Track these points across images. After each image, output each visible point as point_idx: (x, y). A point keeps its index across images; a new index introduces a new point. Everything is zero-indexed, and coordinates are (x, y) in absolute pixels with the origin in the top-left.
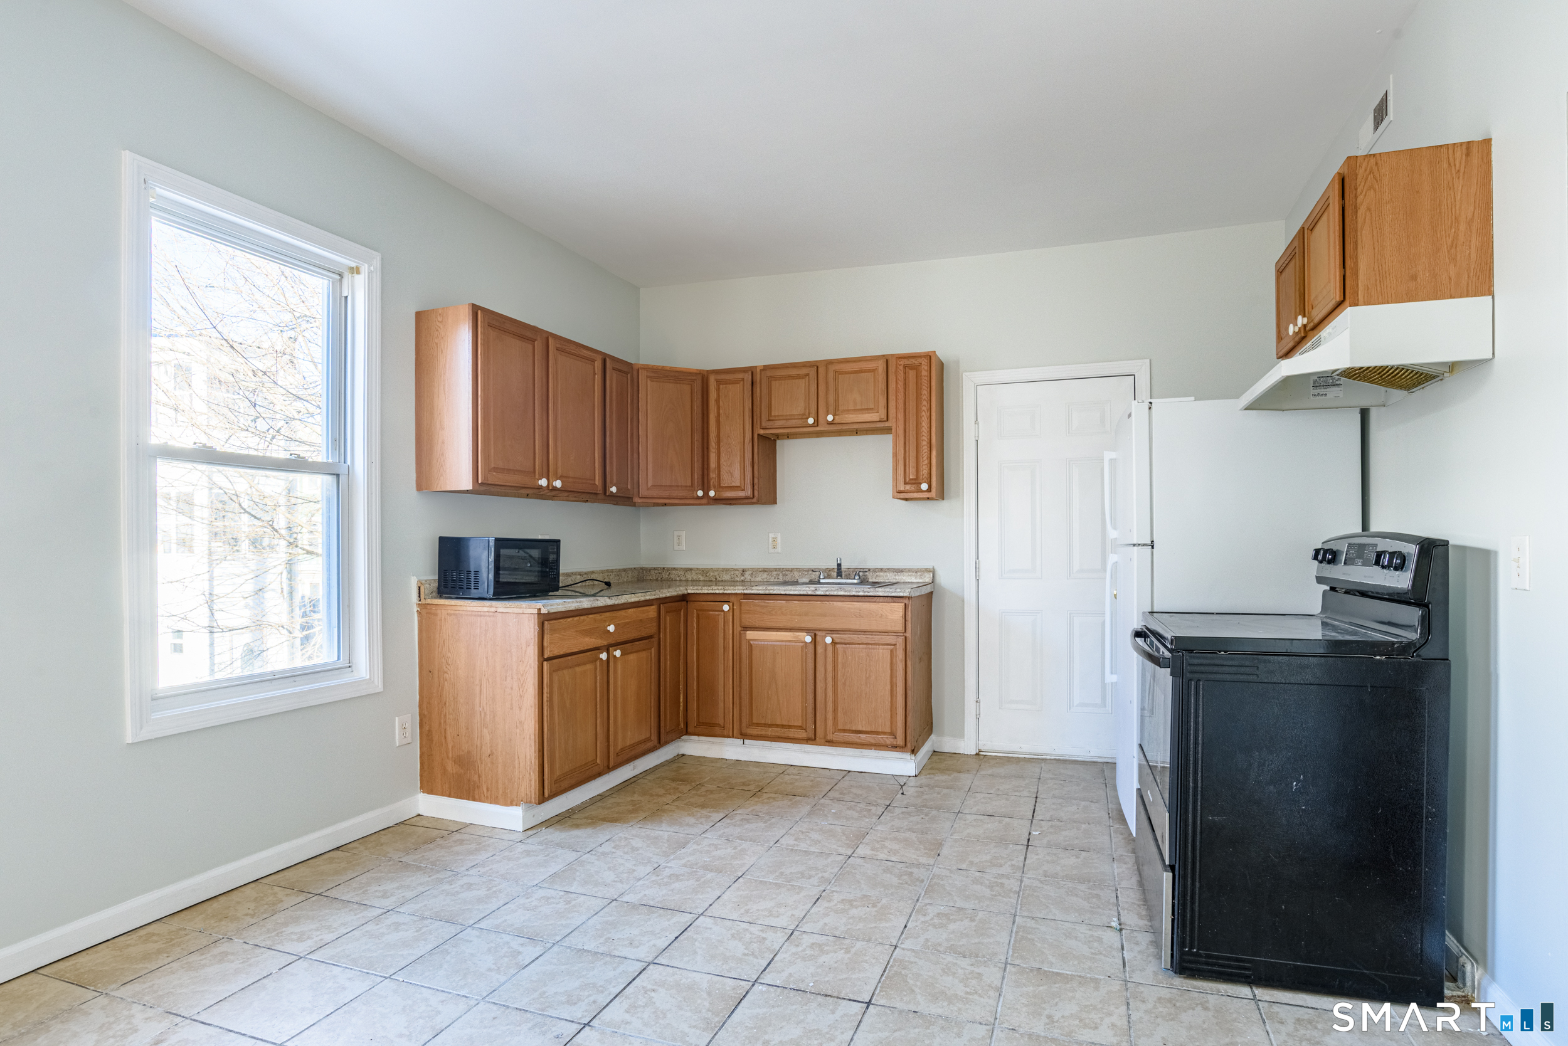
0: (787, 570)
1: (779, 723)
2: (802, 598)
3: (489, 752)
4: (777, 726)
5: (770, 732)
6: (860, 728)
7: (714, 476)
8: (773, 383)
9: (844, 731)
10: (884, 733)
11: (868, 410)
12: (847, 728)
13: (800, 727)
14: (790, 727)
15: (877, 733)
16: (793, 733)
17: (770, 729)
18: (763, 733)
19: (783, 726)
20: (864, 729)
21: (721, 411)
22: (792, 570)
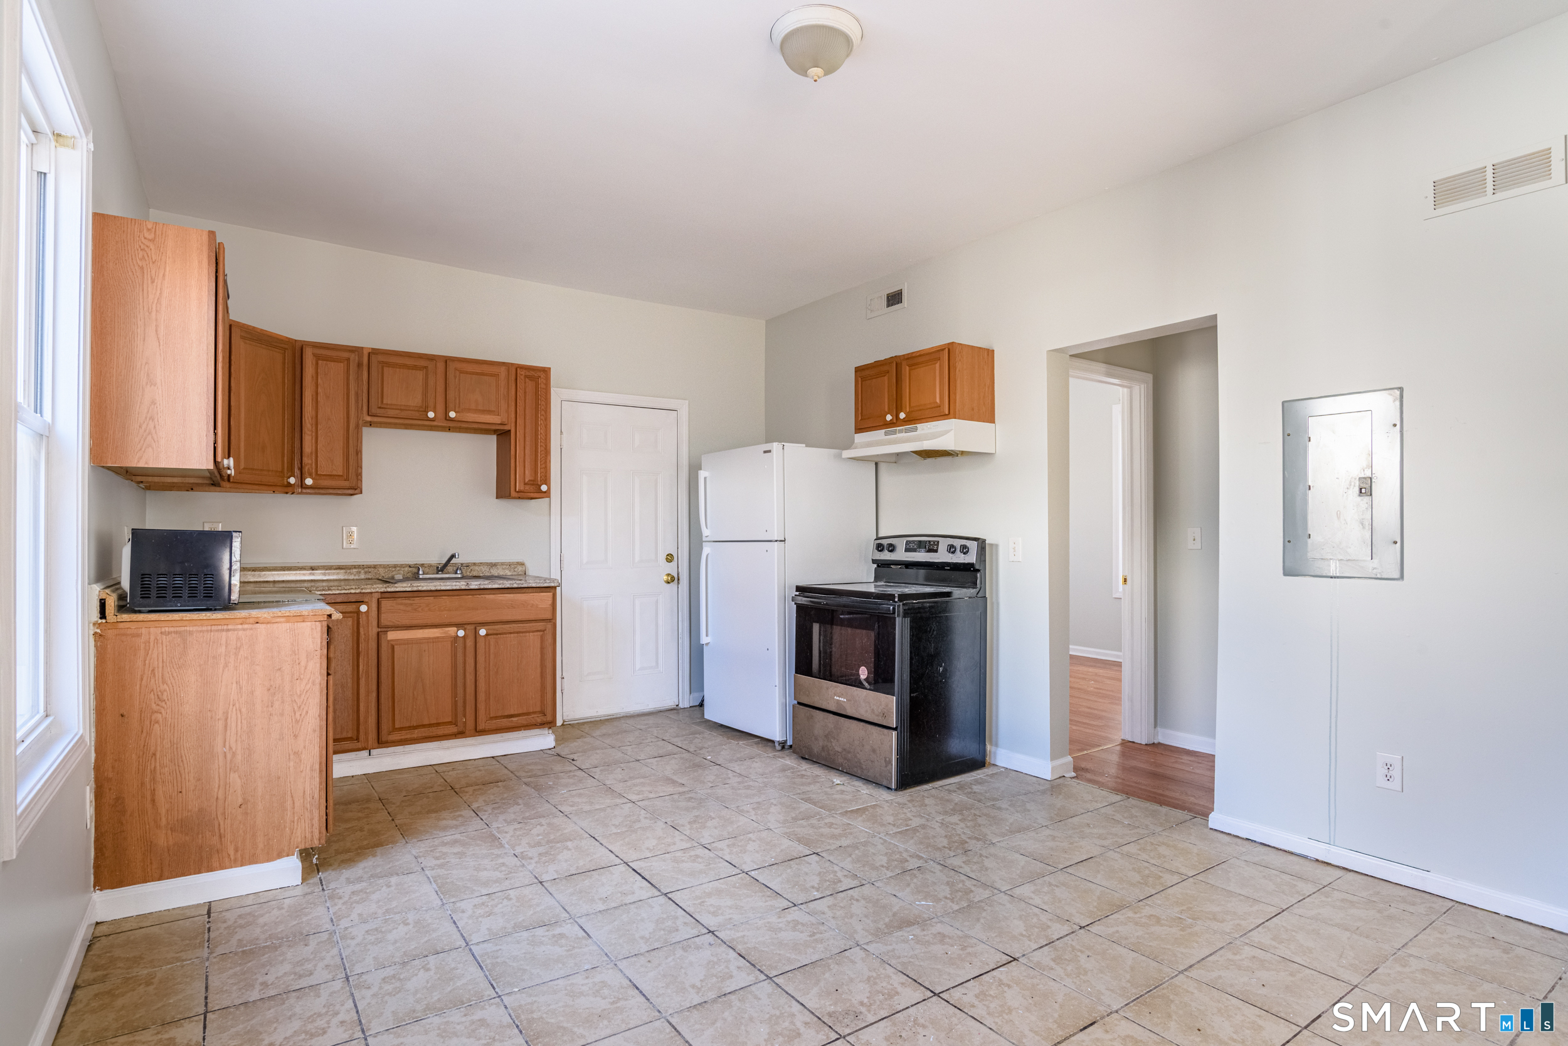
0: (369, 567)
1: (426, 722)
2: (451, 593)
3: (240, 801)
4: (424, 726)
5: (416, 734)
6: (512, 712)
7: (310, 462)
8: (386, 369)
9: (496, 718)
10: (534, 713)
11: (489, 412)
12: (500, 714)
13: (450, 723)
14: (438, 724)
15: (528, 714)
16: (441, 731)
17: (416, 731)
18: (408, 736)
19: (430, 725)
20: (516, 713)
21: (320, 390)
22: (375, 567)
